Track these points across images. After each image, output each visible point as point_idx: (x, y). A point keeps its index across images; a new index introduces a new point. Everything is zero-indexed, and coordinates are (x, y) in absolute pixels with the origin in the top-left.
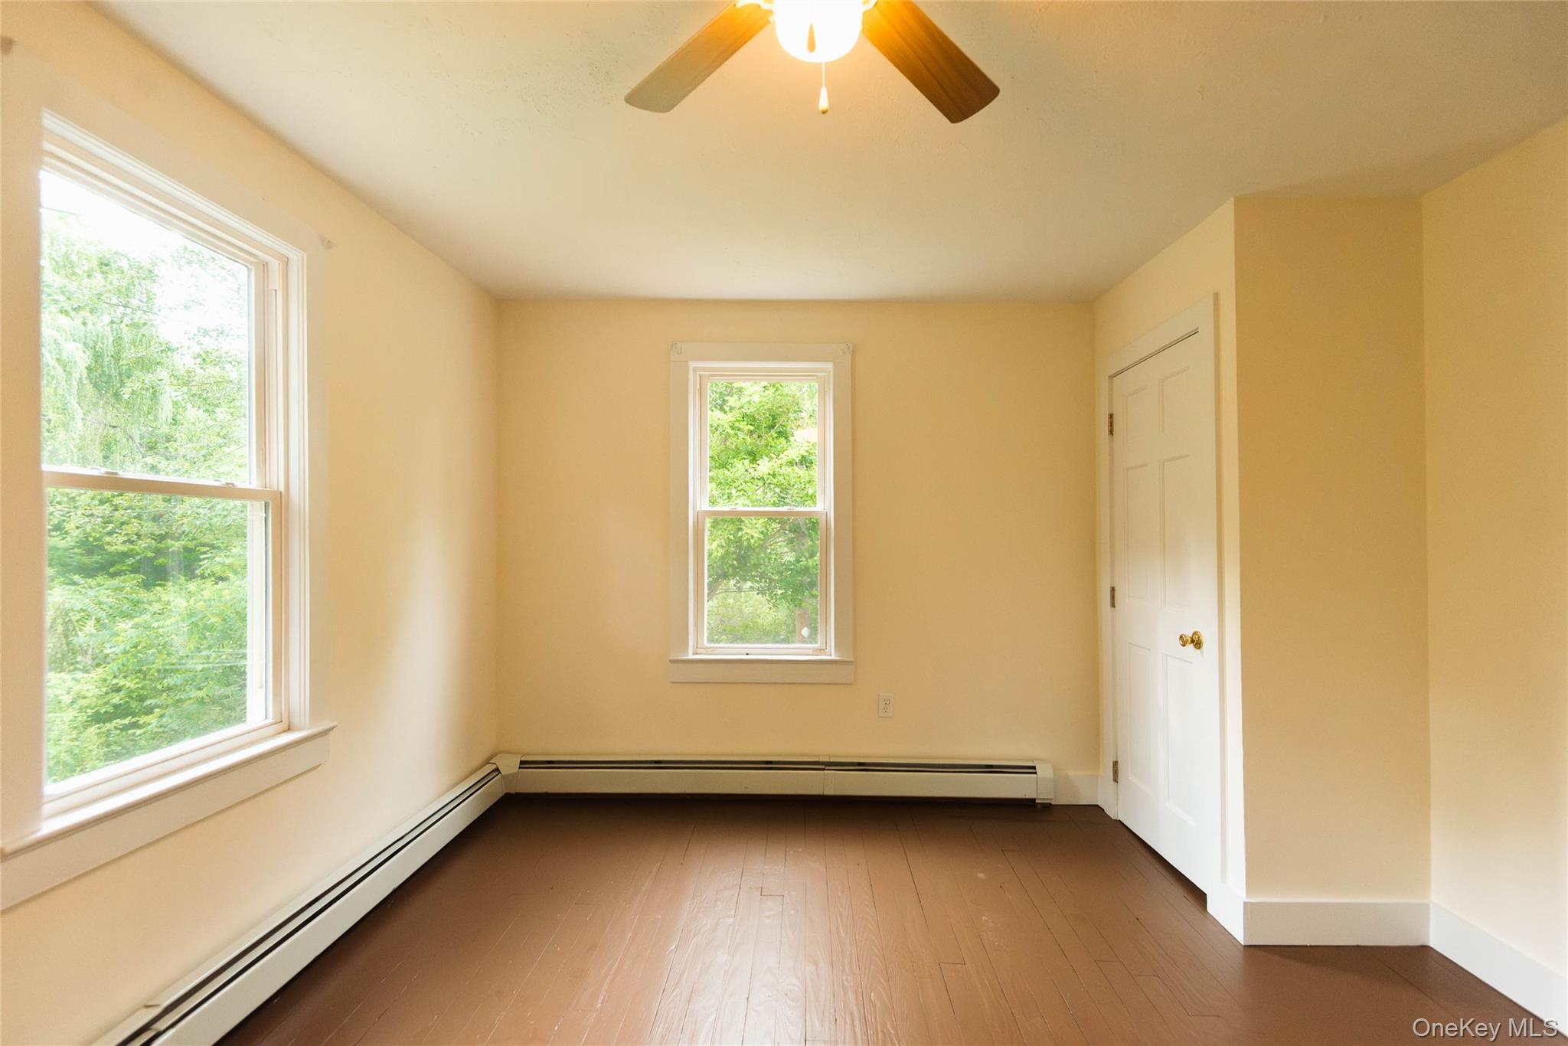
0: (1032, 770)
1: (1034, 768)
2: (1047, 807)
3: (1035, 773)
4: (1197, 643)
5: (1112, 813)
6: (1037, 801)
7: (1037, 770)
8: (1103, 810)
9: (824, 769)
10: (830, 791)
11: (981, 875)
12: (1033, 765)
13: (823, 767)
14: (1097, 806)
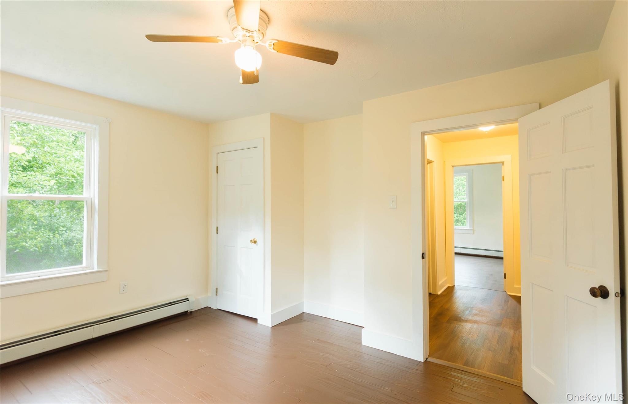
0: (187, 299)
1: (188, 299)
2: (191, 312)
3: (189, 300)
4: (255, 242)
5: (214, 307)
6: (188, 311)
7: (189, 299)
8: (210, 308)
9: (92, 326)
10: (96, 335)
11: (188, 340)
12: (187, 298)
13: (92, 324)
14: (207, 307)
